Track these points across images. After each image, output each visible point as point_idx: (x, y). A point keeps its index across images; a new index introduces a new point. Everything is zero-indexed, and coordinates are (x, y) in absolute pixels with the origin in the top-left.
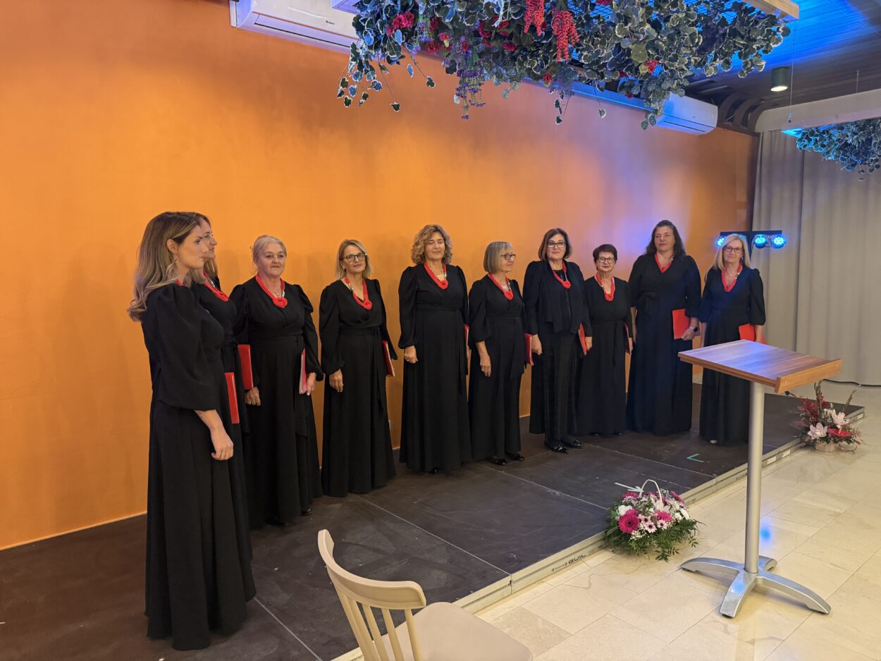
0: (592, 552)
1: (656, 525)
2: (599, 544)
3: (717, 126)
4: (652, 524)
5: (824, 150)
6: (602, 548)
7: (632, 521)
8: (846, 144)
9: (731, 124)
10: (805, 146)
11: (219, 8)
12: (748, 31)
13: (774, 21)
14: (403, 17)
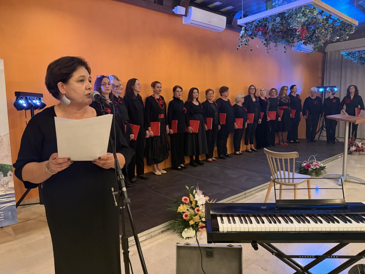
10: (348, 58)
11: (179, 18)
12: (344, 29)
13: (352, 26)
14: (260, 28)
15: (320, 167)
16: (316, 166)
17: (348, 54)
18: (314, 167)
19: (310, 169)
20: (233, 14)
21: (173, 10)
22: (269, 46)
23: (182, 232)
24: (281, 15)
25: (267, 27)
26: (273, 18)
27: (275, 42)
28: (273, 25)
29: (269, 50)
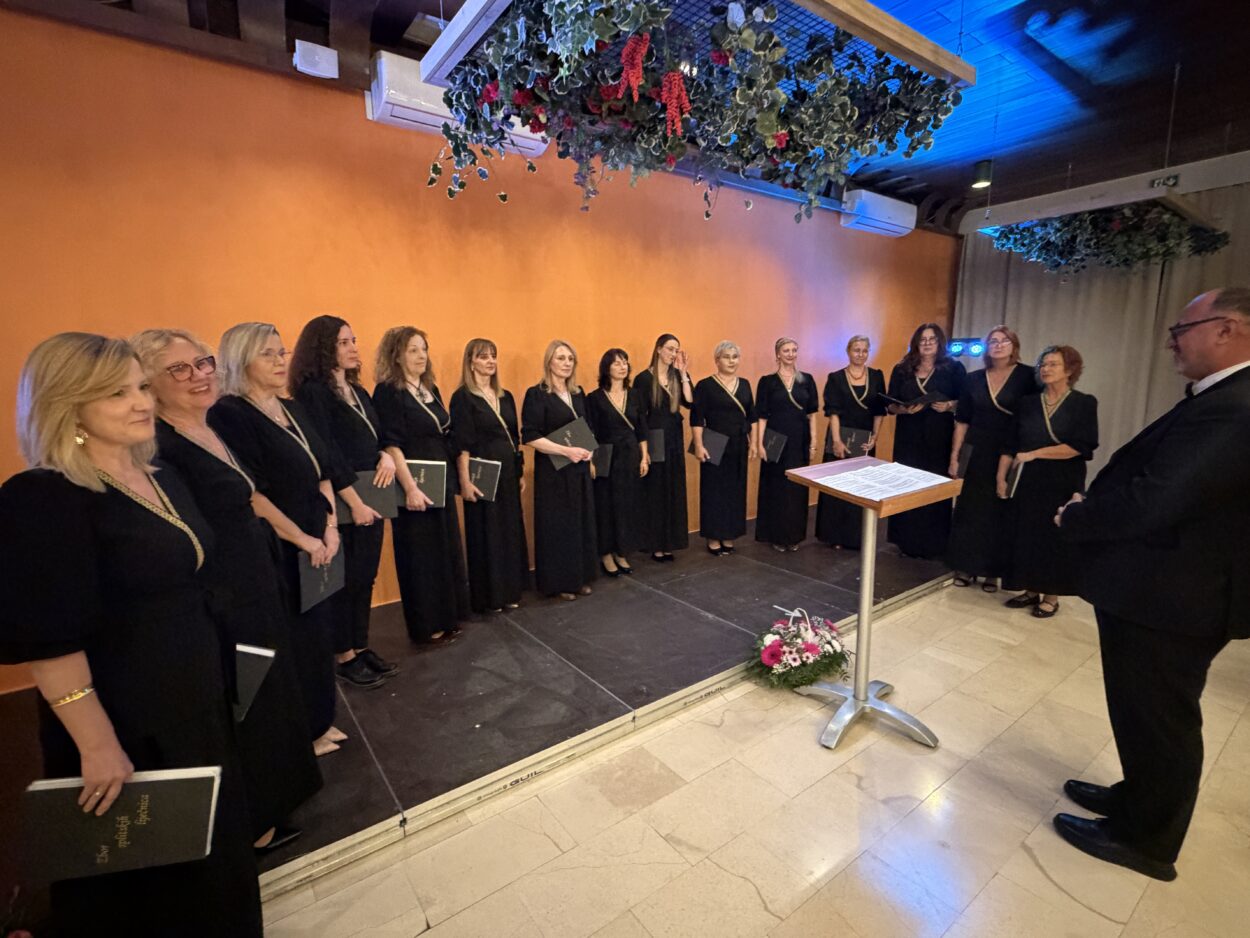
0: (731, 685)
1: (801, 658)
2: (742, 675)
3: (917, 226)
4: (797, 656)
5: (1024, 249)
6: (743, 679)
7: (775, 654)
9: (931, 225)
10: (1003, 246)
11: (352, 99)
12: (912, 101)
13: (942, 87)
15: (825, 656)
16: (804, 655)
17: (1006, 234)
18: (795, 660)
19: (778, 668)
21: (295, 63)
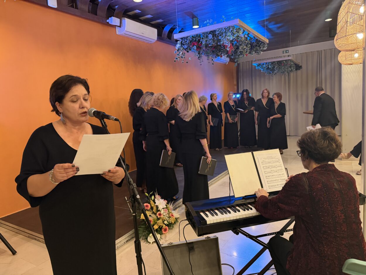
3: (230, 61)
8: (268, 68)
10: (258, 68)
11: (113, 29)
12: (259, 45)
13: (264, 44)
14: (195, 43)
17: (259, 65)
20: (163, 26)
21: (108, 21)
22: (201, 59)
23: (147, 238)
24: (213, 32)
25: (200, 42)
26: (206, 35)
27: (207, 56)
28: (206, 41)
29: (202, 62)
